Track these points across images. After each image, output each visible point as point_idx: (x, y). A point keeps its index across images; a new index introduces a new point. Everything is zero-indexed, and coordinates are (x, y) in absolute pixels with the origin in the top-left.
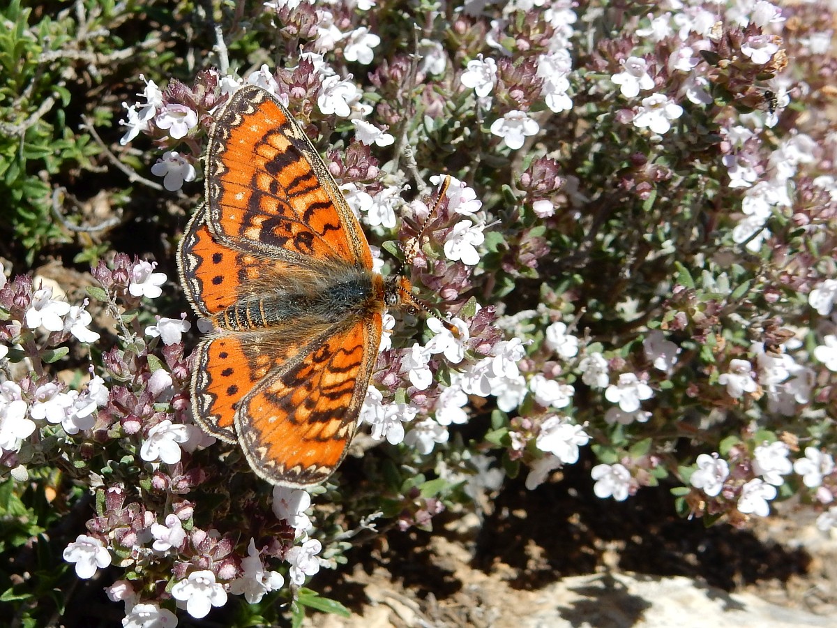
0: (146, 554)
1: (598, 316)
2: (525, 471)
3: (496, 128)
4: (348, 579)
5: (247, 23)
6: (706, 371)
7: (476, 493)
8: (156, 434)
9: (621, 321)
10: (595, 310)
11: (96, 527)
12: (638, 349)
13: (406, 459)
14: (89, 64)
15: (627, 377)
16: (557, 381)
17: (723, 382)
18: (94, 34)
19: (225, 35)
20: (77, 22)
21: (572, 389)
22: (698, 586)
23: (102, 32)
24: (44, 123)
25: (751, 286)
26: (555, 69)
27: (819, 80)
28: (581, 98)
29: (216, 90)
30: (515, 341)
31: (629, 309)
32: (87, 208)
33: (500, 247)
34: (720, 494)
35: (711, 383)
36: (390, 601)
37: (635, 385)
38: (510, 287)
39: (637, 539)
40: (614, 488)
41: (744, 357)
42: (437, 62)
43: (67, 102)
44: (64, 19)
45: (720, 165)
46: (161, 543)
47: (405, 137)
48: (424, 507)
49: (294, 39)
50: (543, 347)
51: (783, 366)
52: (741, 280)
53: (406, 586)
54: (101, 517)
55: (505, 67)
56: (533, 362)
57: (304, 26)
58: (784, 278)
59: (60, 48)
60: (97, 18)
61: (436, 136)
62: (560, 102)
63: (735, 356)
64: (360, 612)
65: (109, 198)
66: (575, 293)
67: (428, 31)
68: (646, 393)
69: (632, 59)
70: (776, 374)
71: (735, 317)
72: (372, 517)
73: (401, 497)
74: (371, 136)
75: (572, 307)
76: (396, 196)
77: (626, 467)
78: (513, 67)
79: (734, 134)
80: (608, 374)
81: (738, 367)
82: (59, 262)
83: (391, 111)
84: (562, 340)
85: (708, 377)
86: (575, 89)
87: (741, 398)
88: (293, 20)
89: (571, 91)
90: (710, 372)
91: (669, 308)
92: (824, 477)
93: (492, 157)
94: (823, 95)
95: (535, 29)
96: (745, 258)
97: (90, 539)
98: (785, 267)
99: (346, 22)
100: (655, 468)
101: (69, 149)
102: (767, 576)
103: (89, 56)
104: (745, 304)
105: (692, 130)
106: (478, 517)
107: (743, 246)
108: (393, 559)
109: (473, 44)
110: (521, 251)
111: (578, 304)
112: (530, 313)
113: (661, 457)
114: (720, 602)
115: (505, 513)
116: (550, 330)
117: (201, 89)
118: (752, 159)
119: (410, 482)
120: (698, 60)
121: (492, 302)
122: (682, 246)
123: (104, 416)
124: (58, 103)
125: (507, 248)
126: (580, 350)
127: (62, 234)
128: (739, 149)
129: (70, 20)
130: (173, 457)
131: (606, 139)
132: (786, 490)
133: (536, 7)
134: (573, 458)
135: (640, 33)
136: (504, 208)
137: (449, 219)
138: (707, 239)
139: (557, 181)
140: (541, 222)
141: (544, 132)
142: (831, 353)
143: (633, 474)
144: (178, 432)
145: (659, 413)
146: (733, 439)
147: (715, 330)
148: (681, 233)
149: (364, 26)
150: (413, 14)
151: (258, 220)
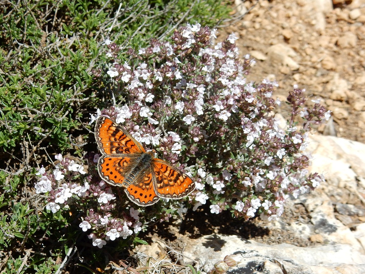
0: (99, 226)
1: (211, 167)
2: (193, 206)
3: (184, 119)
4: (147, 236)
5: (120, 92)
6: (239, 180)
7: (180, 213)
8: (102, 196)
9: (218, 168)
10: (211, 165)
11: (87, 219)
12: (221, 175)
13: (162, 204)
14: (77, 102)
15: (218, 182)
16: (200, 183)
17: (243, 183)
18: (79, 94)
19: (115, 95)
20: (74, 91)
21: (204, 185)
22: (239, 237)
24: (66, 118)
25: (249, 158)
26: (199, 104)
27: (269, 105)
28: (206, 110)
29: (115, 111)
30: (189, 173)
31: (220, 165)
32: (77, 139)
33: (185, 149)
34: (242, 211)
35: (240, 183)
36: (158, 241)
37: (220, 184)
38: (188, 159)
39: (223, 226)
40: (215, 211)
41: (248, 176)
42: (169, 101)
43: (72, 112)
44: (70, 89)
45: (241, 128)
46: (103, 223)
47: (161, 121)
48: (167, 216)
49: (133, 97)
50: (197, 175)
51: (258, 179)
52: (247, 157)
53: (162, 238)
54: (88, 216)
55: (186, 104)
56: (194, 178)
57: (135, 94)
58: (258, 156)
59: (70, 98)
60: (79, 89)
61: (169, 121)
62: (200, 112)
63: (246, 176)
64: (150, 245)
65: (83, 137)
66: (205, 161)
67: (167, 93)
68: (223, 186)
69: (218, 101)
70: (256, 181)
71: (246, 166)
72: (154, 218)
73: (161, 213)
74: (153, 122)
75: (204, 164)
76: (159, 137)
77: (219, 205)
78: (188, 104)
79: (245, 120)
80: (213, 181)
81: (247, 179)
82: (70, 154)
83: (157, 114)
84: (202, 173)
86: (204, 108)
87: (248, 187)
88: (133, 92)
91: (228, 164)
92: (269, 207)
93: (183, 126)
94: (270, 109)
95: (194, 93)
96: (248, 151)
97: (86, 222)
98: (258, 153)
99: (146, 92)
100: (226, 206)
101: (72, 124)
102: (258, 236)
103: (78, 100)
104: (248, 163)
105: (234, 119)
106: (181, 220)
107: (248, 148)
108: (159, 231)
109: (178, 96)
110: (191, 150)
111: (205, 164)
112: (193, 166)
113: (228, 203)
114: (244, 241)
115: (188, 219)
116: (198, 170)
117: (111, 111)
118: (249, 126)
119: (163, 210)
120: (235, 102)
121: (184, 163)
122: (232, 148)
123: (88, 192)
124: (70, 112)
125: (187, 149)
126: (206, 175)
127: (71, 147)
128: (246, 124)
129: (72, 90)
130: (106, 202)
131: (213, 121)
132: (260, 211)
133: (194, 88)
134: (204, 203)
135: (221, 94)
136: (186, 139)
137: (173, 143)
138: (239, 147)
139: (200, 132)
140: (196, 143)
141: (197, 119)
142: (271, 175)
143: (220, 207)
144: (107, 196)
145: (227, 192)
146: (246, 198)
147: (241, 170)
148: (232, 145)
149: (150, 92)
150: (163, 89)
151: (114, 149)
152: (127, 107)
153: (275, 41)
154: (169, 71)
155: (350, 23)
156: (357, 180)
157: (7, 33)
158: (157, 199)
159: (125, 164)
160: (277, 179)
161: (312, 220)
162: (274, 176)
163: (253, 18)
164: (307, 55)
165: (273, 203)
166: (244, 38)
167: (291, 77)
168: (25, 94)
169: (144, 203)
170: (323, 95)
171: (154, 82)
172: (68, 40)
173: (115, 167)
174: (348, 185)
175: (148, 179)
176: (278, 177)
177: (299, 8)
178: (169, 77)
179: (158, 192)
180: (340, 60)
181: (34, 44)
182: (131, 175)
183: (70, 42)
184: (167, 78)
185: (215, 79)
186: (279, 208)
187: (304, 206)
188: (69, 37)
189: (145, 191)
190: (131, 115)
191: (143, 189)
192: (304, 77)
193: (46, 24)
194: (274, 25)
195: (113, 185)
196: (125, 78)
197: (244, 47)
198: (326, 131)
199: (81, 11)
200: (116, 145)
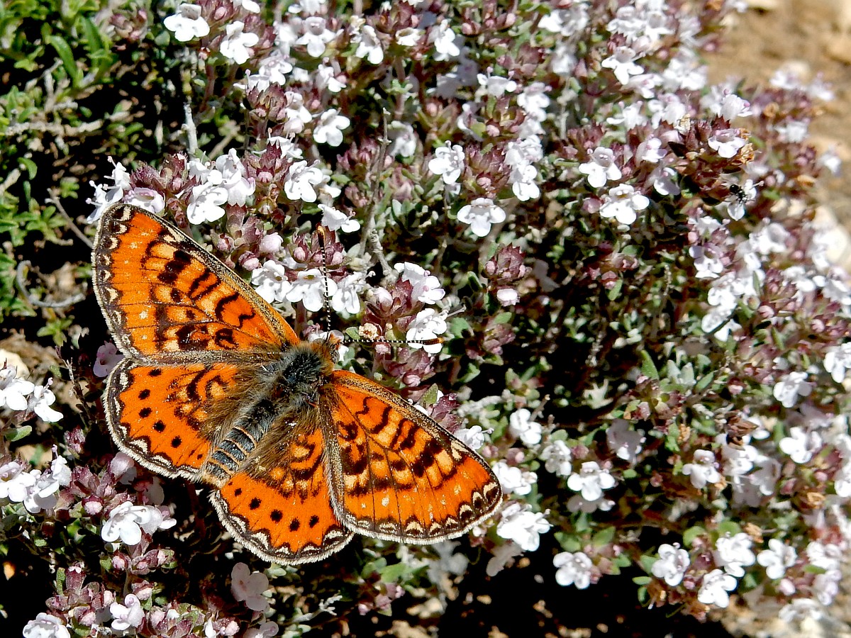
0: (105, 633)
1: (564, 402)
2: (487, 556)
3: (463, 215)
5: (216, 102)
6: (671, 461)
7: (439, 578)
8: (117, 515)
9: (588, 408)
10: (561, 396)
11: (56, 605)
12: (601, 438)
13: (367, 543)
14: (56, 136)
15: (590, 466)
16: (519, 468)
17: (686, 472)
18: (61, 106)
19: (194, 112)
20: (45, 93)
21: (534, 476)
23: (70, 104)
24: (9, 196)
25: (715, 377)
26: (523, 156)
27: (794, 170)
28: (550, 184)
29: (184, 174)
30: (476, 429)
31: (596, 396)
32: (51, 280)
33: (465, 332)
34: (681, 584)
35: (675, 473)
37: (598, 474)
38: (474, 372)
39: (603, 628)
40: (576, 576)
41: (709, 448)
42: (408, 145)
43: (33, 175)
44: (32, 89)
45: (687, 255)
46: (119, 622)
47: (372, 220)
48: (384, 591)
49: (263, 121)
50: (507, 434)
51: (747, 457)
52: (706, 370)
54: (61, 595)
55: (472, 155)
56: (496, 449)
57: (273, 109)
58: (748, 370)
59: (28, 120)
60: (65, 89)
61: (404, 221)
62: (526, 190)
63: (700, 447)
65: (74, 271)
66: (541, 381)
67: (399, 113)
68: (609, 482)
69: (600, 149)
70: (740, 465)
71: (700, 408)
72: (331, 600)
73: (361, 581)
74: (337, 222)
75: (537, 394)
76: (360, 282)
77: (588, 555)
78: (481, 154)
79: (702, 225)
80: (570, 462)
81: (702, 457)
82: (22, 336)
83: (359, 194)
84: (526, 427)
85: (672, 467)
86: (544, 176)
87: (705, 489)
88: (262, 103)
89: (541, 177)
90: (675, 461)
91: (632, 397)
92: (787, 570)
93: (459, 242)
94: (798, 184)
95: (505, 115)
96: (711, 349)
97: (50, 617)
98: (750, 359)
99: (316, 103)
100: (619, 557)
101: (35, 221)
103: (56, 128)
104: (709, 395)
105: (660, 220)
106: (441, 601)
107: (710, 337)
109: (444, 126)
110: (486, 338)
111: (542, 392)
112: (494, 399)
113: (625, 546)
115: (469, 598)
116: (514, 416)
117: (169, 173)
118: (718, 251)
119: (370, 566)
120: (666, 151)
121: (457, 387)
122: (648, 335)
123: (66, 495)
124: (25, 175)
125: (473, 334)
126: (544, 437)
127: (25, 307)
128: (706, 240)
129: (38, 91)
130: (133, 538)
131: (576, 224)
132: (750, 581)
133: (507, 93)
134: (533, 546)
135: (610, 121)
136: (469, 294)
137: (412, 307)
138: (674, 329)
139: (523, 269)
140: (507, 309)
141: (513, 217)
142: (796, 445)
143: (595, 562)
144: (140, 514)
145: (622, 501)
146: (696, 530)
147: (680, 421)
148: (648, 321)
149: (334, 107)
150: (384, 95)
151: (171, 333)
152: (237, 159)
154: (409, 23)
158: (341, 539)
159: (216, 390)
160: (819, 461)
162: (808, 447)
165: (800, 551)
169: (286, 550)
171: (349, 69)
173: (175, 405)
175: (305, 452)
176: (826, 452)
178: (411, 50)
179: (346, 511)
182: (239, 435)
184: (402, 51)
185: (588, 61)
186: (823, 571)
189: (295, 500)
190: (251, 191)
191: (286, 495)
195: (166, 474)
196: (236, 49)
200: (180, 315)
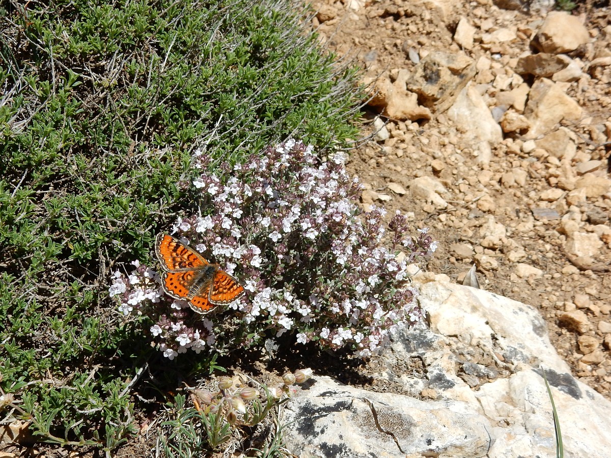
2: (277, 332)
3: (270, 236)
4: (229, 369)
5: (207, 205)
11: (159, 324)
12: (308, 299)
14: (163, 216)
15: (305, 306)
16: (286, 307)
19: (201, 209)
20: (160, 205)
21: (291, 311)
23: (167, 208)
26: (288, 222)
36: (240, 375)
37: (306, 309)
40: (302, 340)
42: (260, 220)
43: (156, 227)
44: (156, 203)
45: (332, 250)
48: (248, 340)
49: (218, 209)
51: (348, 306)
57: (221, 206)
58: (348, 281)
59: (155, 211)
60: (166, 203)
62: (287, 230)
63: (334, 302)
67: (257, 211)
68: (309, 311)
69: (306, 219)
71: (336, 293)
72: (232, 339)
73: (242, 338)
74: (235, 235)
75: (292, 288)
77: (306, 334)
78: (276, 220)
79: (337, 242)
80: (300, 306)
81: (335, 305)
84: (289, 297)
89: (291, 228)
90: (329, 307)
91: (315, 287)
92: (362, 340)
95: (284, 211)
97: (157, 326)
99: (234, 207)
100: (315, 336)
102: (359, 384)
103: (163, 214)
104: (337, 288)
105: (324, 240)
106: (270, 357)
107: (340, 274)
108: (243, 365)
109: (270, 215)
110: (277, 270)
111: (294, 288)
116: (285, 294)
117: (192, 219)
118: (340, 249)
120: (324, 220)
122: (323, 273)
124: (153, 227)
126: (293, 299)
132: (354, 346)
133: (285, 205)
134: (290, 329)
137: (253, 255)
138: (330, 271)
139: (285, 250)
142: (363, 304)
143: (308, 336)
149: (239, 208)
150: (254, 206)
151: (177, 264)
152: (210, 218)
153: (419, 173)
154: (259, 186)
155: (523, 158)
156: (494, 338)
157: (91, 139)
159: (189, 278)
160: (370, 309)
161: (428, 375)
162: (366, 305)
163: (397, 142)
164: (460, 192)
166: (382, 166)
167: (436, 217)
168: (107, 205)
170: (472, 240)
171: (244, 198)
172: (159, 152)
173: (179, 282)
174: (482, 342)
176: (372, 307)
177: (459, 135)
178: (260, 193)
179: (211, 299)
180: (502, 201)
181: (121, 151)
182: (195, 287)
183: (162, 153)
184: (257, 193)
187: (421, 360)
188: (161, 148)
190: (214, 226)
192: (453, 218)
193: (135, 132)
194: (423, 154)
196: (212, 190)
197: (381, 177)
198: (466, 281)
199: (176, 120)
200: (179, 260)
